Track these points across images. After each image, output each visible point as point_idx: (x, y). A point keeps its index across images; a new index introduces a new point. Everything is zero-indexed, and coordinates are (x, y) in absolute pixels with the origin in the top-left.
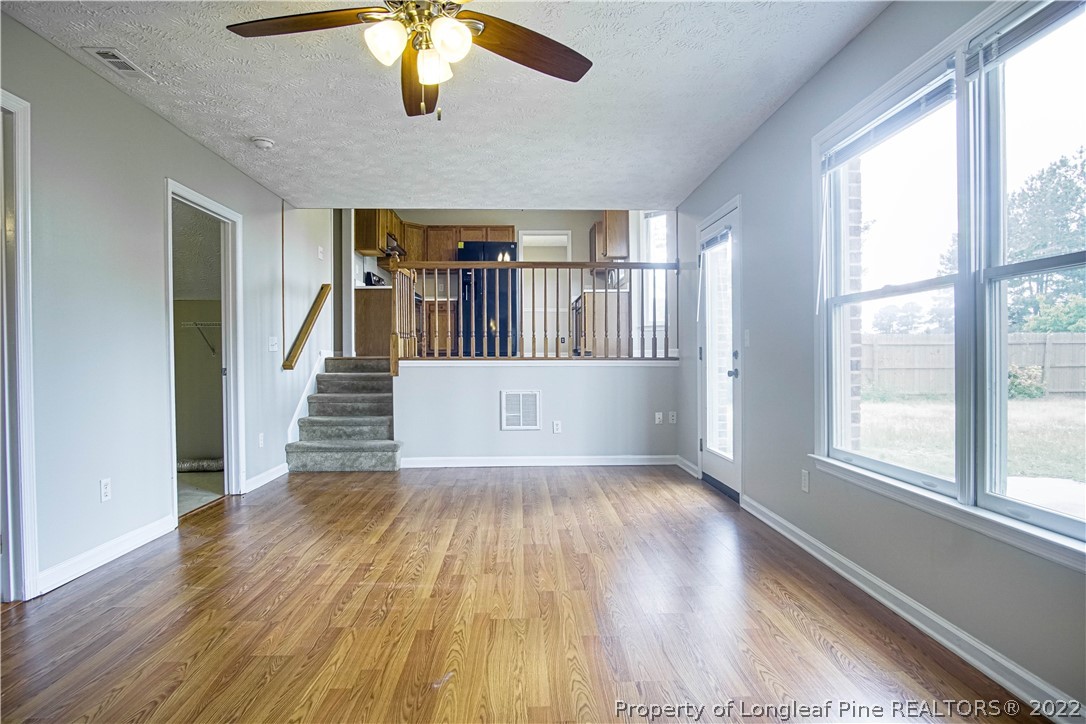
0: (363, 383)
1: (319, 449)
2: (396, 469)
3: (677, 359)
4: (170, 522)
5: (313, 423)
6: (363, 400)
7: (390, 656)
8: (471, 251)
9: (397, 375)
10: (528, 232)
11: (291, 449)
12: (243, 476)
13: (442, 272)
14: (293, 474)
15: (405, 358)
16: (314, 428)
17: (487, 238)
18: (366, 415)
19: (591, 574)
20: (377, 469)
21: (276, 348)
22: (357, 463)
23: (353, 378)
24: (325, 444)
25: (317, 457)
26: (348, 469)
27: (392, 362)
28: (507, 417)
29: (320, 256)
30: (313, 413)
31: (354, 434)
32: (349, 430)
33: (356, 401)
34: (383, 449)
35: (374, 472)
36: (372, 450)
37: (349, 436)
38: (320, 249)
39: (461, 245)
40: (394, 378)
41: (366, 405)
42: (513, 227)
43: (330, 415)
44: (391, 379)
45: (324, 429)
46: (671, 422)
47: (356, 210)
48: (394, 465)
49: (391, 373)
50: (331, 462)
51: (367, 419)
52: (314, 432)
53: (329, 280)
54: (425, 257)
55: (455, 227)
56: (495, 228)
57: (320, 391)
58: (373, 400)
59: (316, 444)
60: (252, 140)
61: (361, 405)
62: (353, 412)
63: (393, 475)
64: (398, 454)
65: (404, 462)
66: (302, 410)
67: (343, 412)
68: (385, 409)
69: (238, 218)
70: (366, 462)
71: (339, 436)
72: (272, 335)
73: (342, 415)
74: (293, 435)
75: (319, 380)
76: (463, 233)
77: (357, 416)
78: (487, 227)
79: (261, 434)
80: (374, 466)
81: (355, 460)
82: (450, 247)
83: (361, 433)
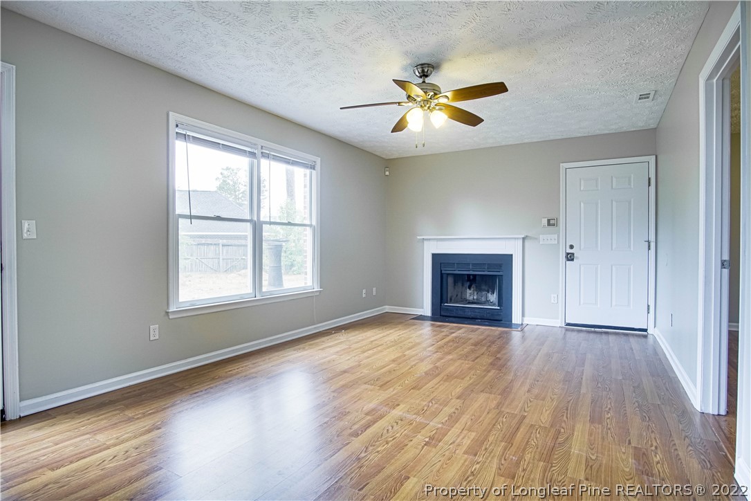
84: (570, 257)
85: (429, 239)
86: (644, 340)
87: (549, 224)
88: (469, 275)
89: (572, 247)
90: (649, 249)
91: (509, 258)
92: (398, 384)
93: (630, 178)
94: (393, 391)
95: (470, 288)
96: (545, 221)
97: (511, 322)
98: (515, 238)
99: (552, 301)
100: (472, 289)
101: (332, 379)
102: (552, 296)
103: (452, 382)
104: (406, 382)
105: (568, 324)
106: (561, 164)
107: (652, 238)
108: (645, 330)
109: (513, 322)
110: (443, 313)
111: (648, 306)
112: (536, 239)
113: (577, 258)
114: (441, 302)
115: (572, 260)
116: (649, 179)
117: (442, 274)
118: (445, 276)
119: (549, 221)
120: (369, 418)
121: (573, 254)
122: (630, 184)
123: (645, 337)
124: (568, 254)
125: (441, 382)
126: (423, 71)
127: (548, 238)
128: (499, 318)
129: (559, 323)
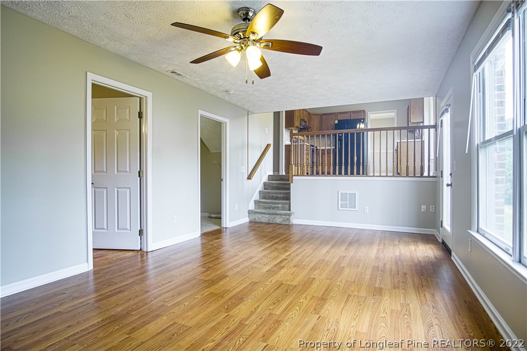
0: (282, 186)
1: (260, 213)
2: (291, 224)
3: (435, 177)
4: (198, 234)
5: (259, 202)
6: (280, 193)
7: (237, 287)
8: (342, 125)
9: (292, 183)
10: (372, 112)
11: (250, 212)
12: (228, 221)
13: (329, 135)
14: (250, 222)
15: (298, 175)
16: (260, 204)
17: (350, 117)
18: (281, 200)
20: (282, 223)
21: (244, 171)
22: (274, 220)
23: (278, 184)
24: (263, 211)
25: (260, 216)
26: (271, 222)
27: (290, 177)
28: (341, 204)
29: (267, 132)
30: (261, 198)
31: (275, 207)
32: (273, 206)
33: (277, 193)
34: (285, 215)
35: (281, 224)
36: (281, 215)
37: (273, 208)
38: (267, 129)
39: (336, 122)
40: (291, 184)
41: (281, 195)
42: (364, 110)
43: (268, 199)
44: (290, 184)
45: (263, 204)
46: (431, 211)
47: (286, 111)
48: (290, 222)
49: (290, 182)
50: (264, 219)
51: (281, 201)
52: (260, 205)
53: (271, 142)
54: (321, 129)
55: (335, 113)
56: (354, 112)
57: (265, 189)
58: (284, 194)
59: (259, 211)
60: (227, 91)
61: (279, 195)
62: (276, 198)
63: (289, 226)
64: (292, 218)
65: (295, 221)
66: (256, 197)
67: (272, 198)
68: (287, 198)
69: (227, 121)
70: (278, 220)
71: (269, 208)
72: (243, 166)
73: (272, 199)
74: (252, 206)
75: (265, 184)
76: (339, 115)
77: (278, 200)
78: (350, 112)
79: (237, 205)
80: (281, 222)
81: (274, 218)
82: (333, 123)
83: (278, 207)
92: (268, 287)
94: (271, 281)
101: (327, 290)
103: (223, 289)
104: (262, 289)
120: (282, 265)
125: (232, 289)
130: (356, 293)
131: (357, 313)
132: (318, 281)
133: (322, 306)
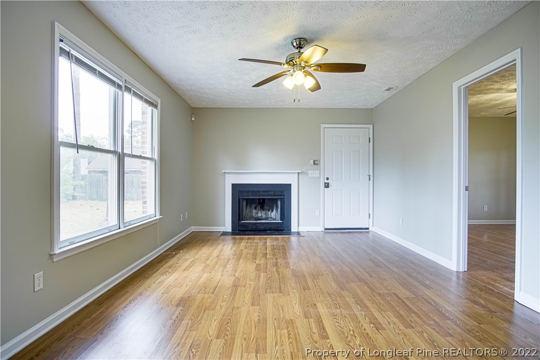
19: (224, 317)
84: (327, 186)
85: (230, 173)
86: (367, 234)
87: (314, 164)
88: (259, 199)
89: (328, 179)
90: (369, 180)
91: (288, 186)
93: (360, 137)
95: (255, 208)
96: (312, 162)
97: (291, 230)
98: (293, 173)
99: (316, 215)
100: (257, 209)
102: (317, 211)
105: (326, 229)
106: (322, 125)
107: (371, 174)
108: (368, 229)
109: (292, 231)
110: (240, 228)
111: (369, 214)
112: (306, 173)
113: (331, 186)
114: (239, 220)
115: (328, 187)
116: (369, 138)
117: (239, 199)
118: (241, 200)
119: (314, 161)
121: (328, 183)
122: (360, 141)
123: (368, 232)
124: (325, 183)
126: (300, 43)
127: (314, 173)
128: (282, 228)
129: (321, 229)
130: (207, 296)
131: (208, 281)
132: (247, 302)
133: (234, 282)
